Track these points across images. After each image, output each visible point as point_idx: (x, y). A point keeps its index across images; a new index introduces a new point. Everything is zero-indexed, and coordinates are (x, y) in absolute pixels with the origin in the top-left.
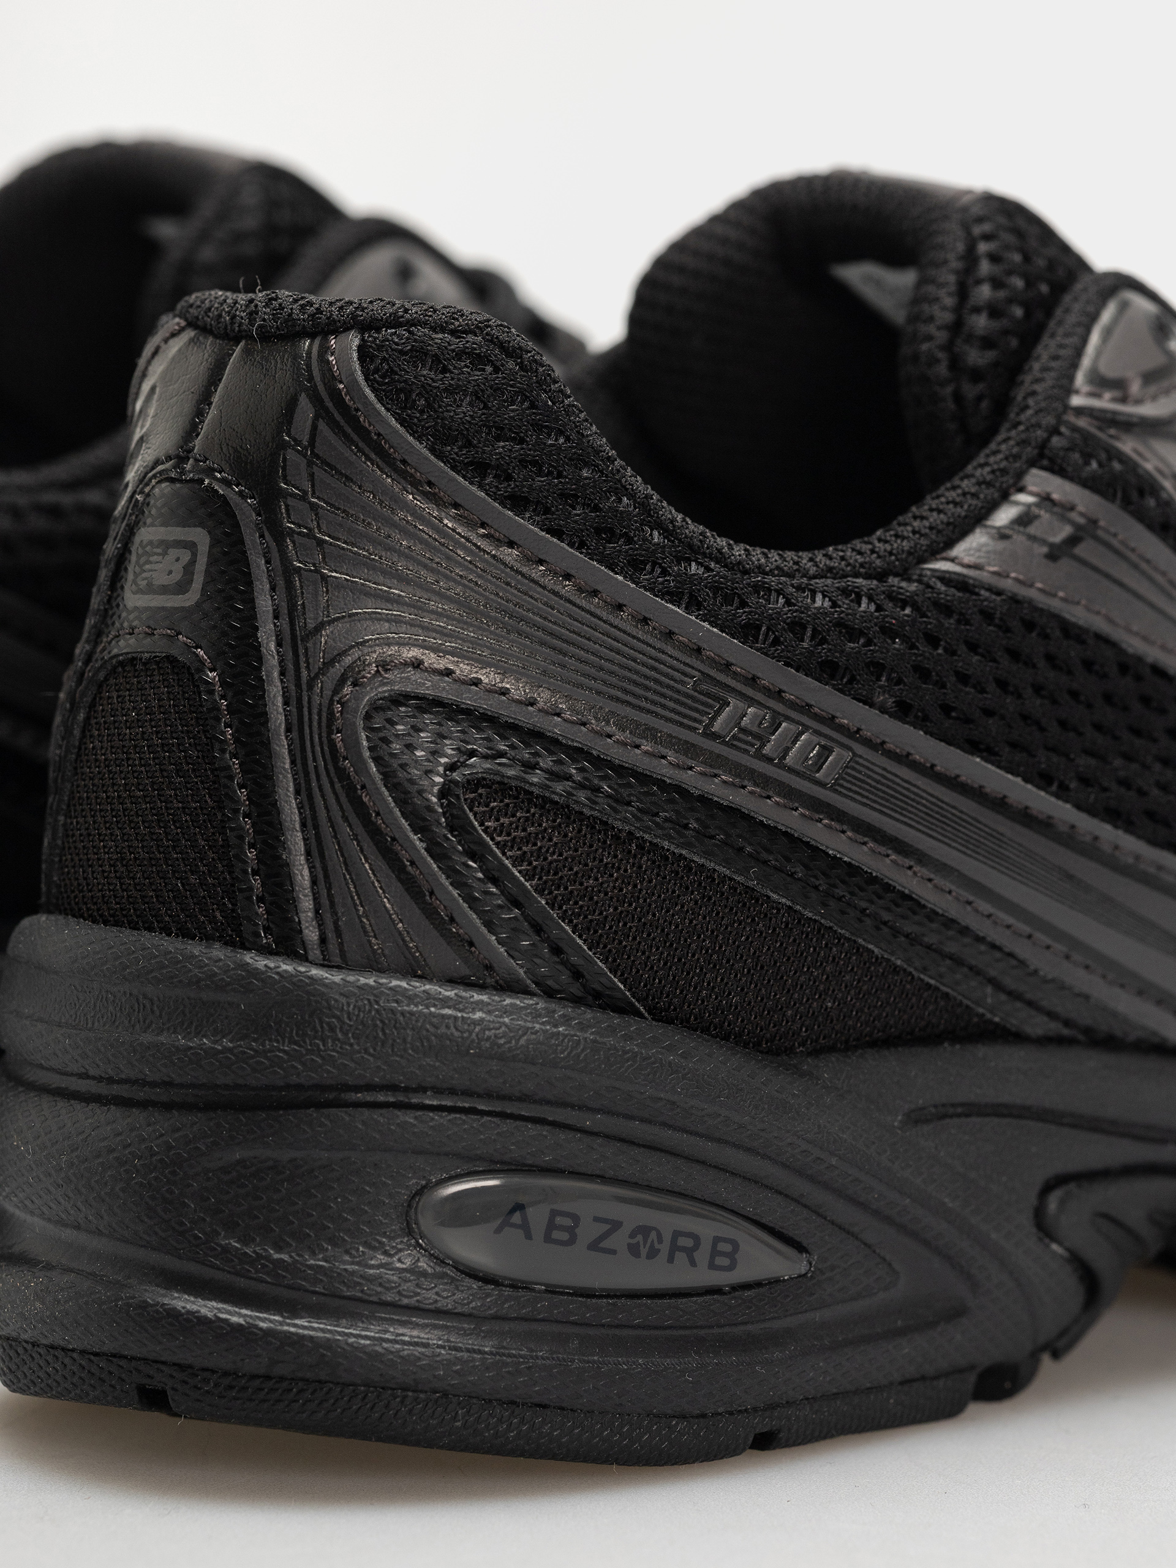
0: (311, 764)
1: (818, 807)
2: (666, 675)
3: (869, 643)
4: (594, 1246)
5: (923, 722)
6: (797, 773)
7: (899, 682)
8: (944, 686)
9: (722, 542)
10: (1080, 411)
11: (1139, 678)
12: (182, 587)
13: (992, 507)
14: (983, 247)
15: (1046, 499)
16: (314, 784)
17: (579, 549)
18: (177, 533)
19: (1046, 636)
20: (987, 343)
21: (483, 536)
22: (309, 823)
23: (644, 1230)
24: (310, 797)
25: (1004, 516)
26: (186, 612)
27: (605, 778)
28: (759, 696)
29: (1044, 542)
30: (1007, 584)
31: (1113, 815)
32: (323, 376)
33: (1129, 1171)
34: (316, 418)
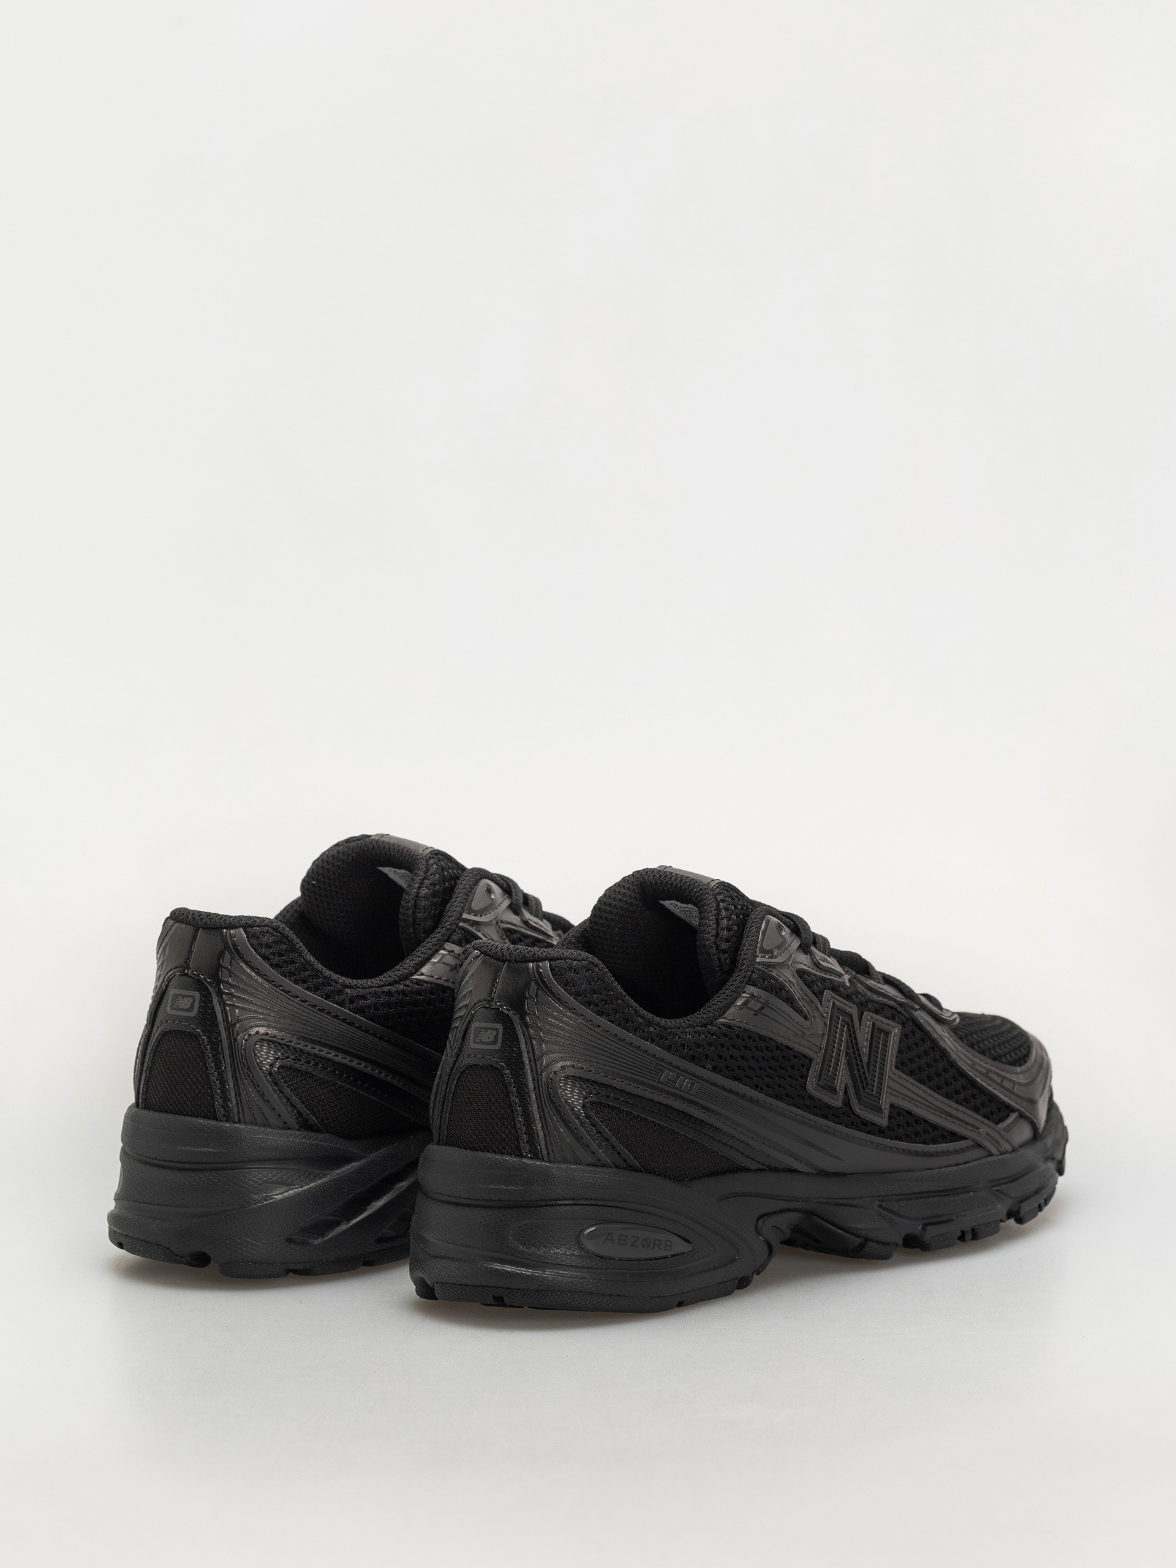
0: (543, 1099)
1: (690, 1102)
2: (646, 1064)
3: (704, 1049)
4: (632, 1245)
5: (720, 1072)
6: (685, 1092)
7: (713, 1060)
8: (726, 1060)
9: (658, 1019)
10: (759, 963)
11: (782, 1050)
12: (494, 1042)
13: (736, 999)
14: (722, 905)
15: (752, 996)
16: (544, 1105)
17: (618, 1026)
18: (491, 1025)
19: (755, 1041)
20: (727, 940)
21: (591, 1024)
22: (543, 1118)
23: (646, 1239)
24: (543, 1109)
25: (739, 1003)
26: (497, 1051)
27: (630, 1098)
28: (673, 1069)
29: (752, 1010)
30: (742, 1025)
31: (777, 1097)
32: (539, 975)
33: (782, 1211)
34: (538, 989)
